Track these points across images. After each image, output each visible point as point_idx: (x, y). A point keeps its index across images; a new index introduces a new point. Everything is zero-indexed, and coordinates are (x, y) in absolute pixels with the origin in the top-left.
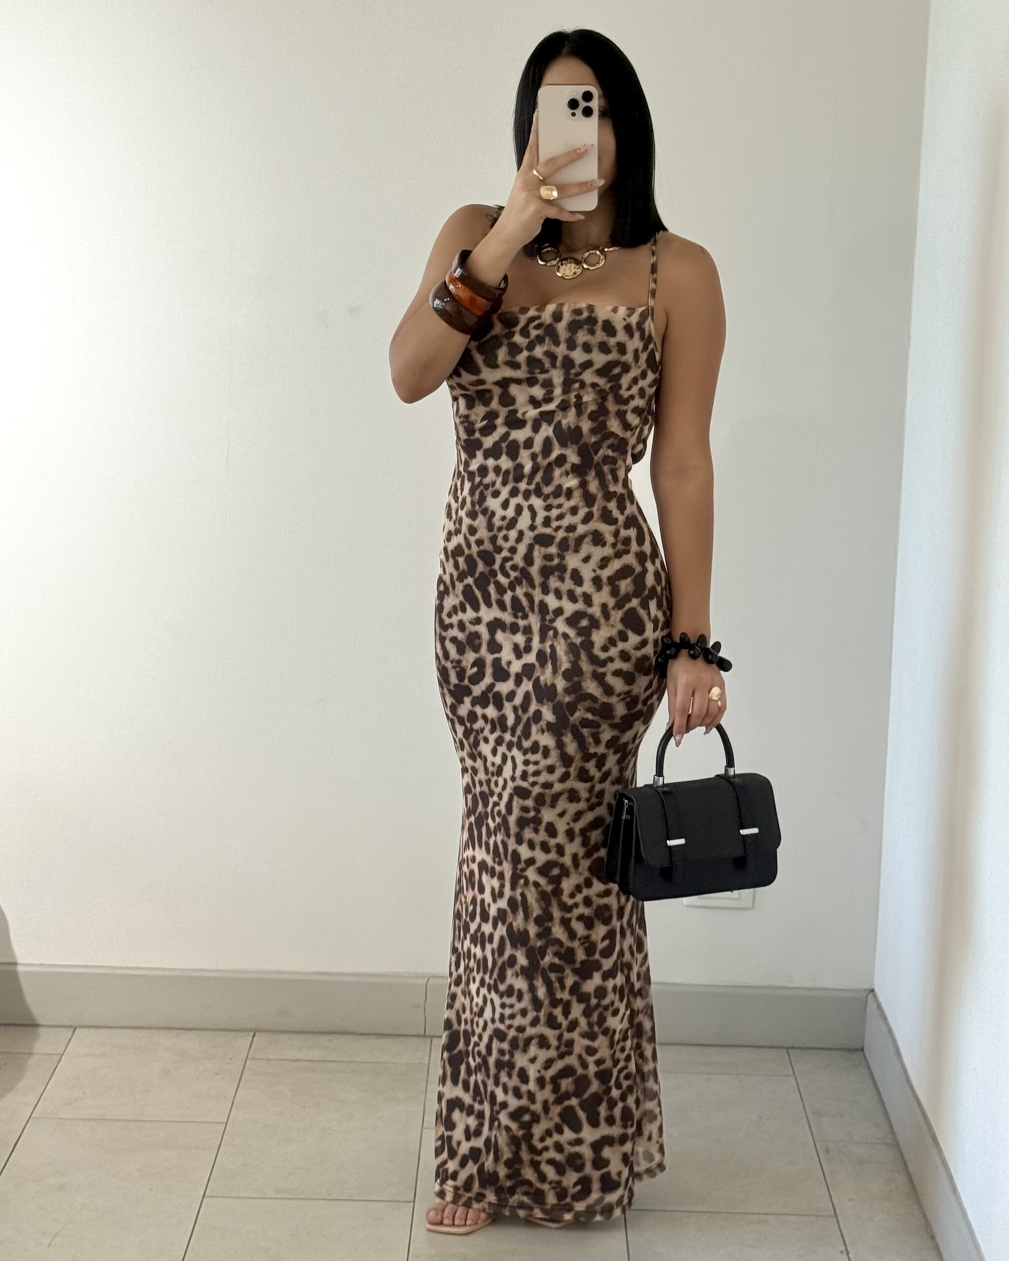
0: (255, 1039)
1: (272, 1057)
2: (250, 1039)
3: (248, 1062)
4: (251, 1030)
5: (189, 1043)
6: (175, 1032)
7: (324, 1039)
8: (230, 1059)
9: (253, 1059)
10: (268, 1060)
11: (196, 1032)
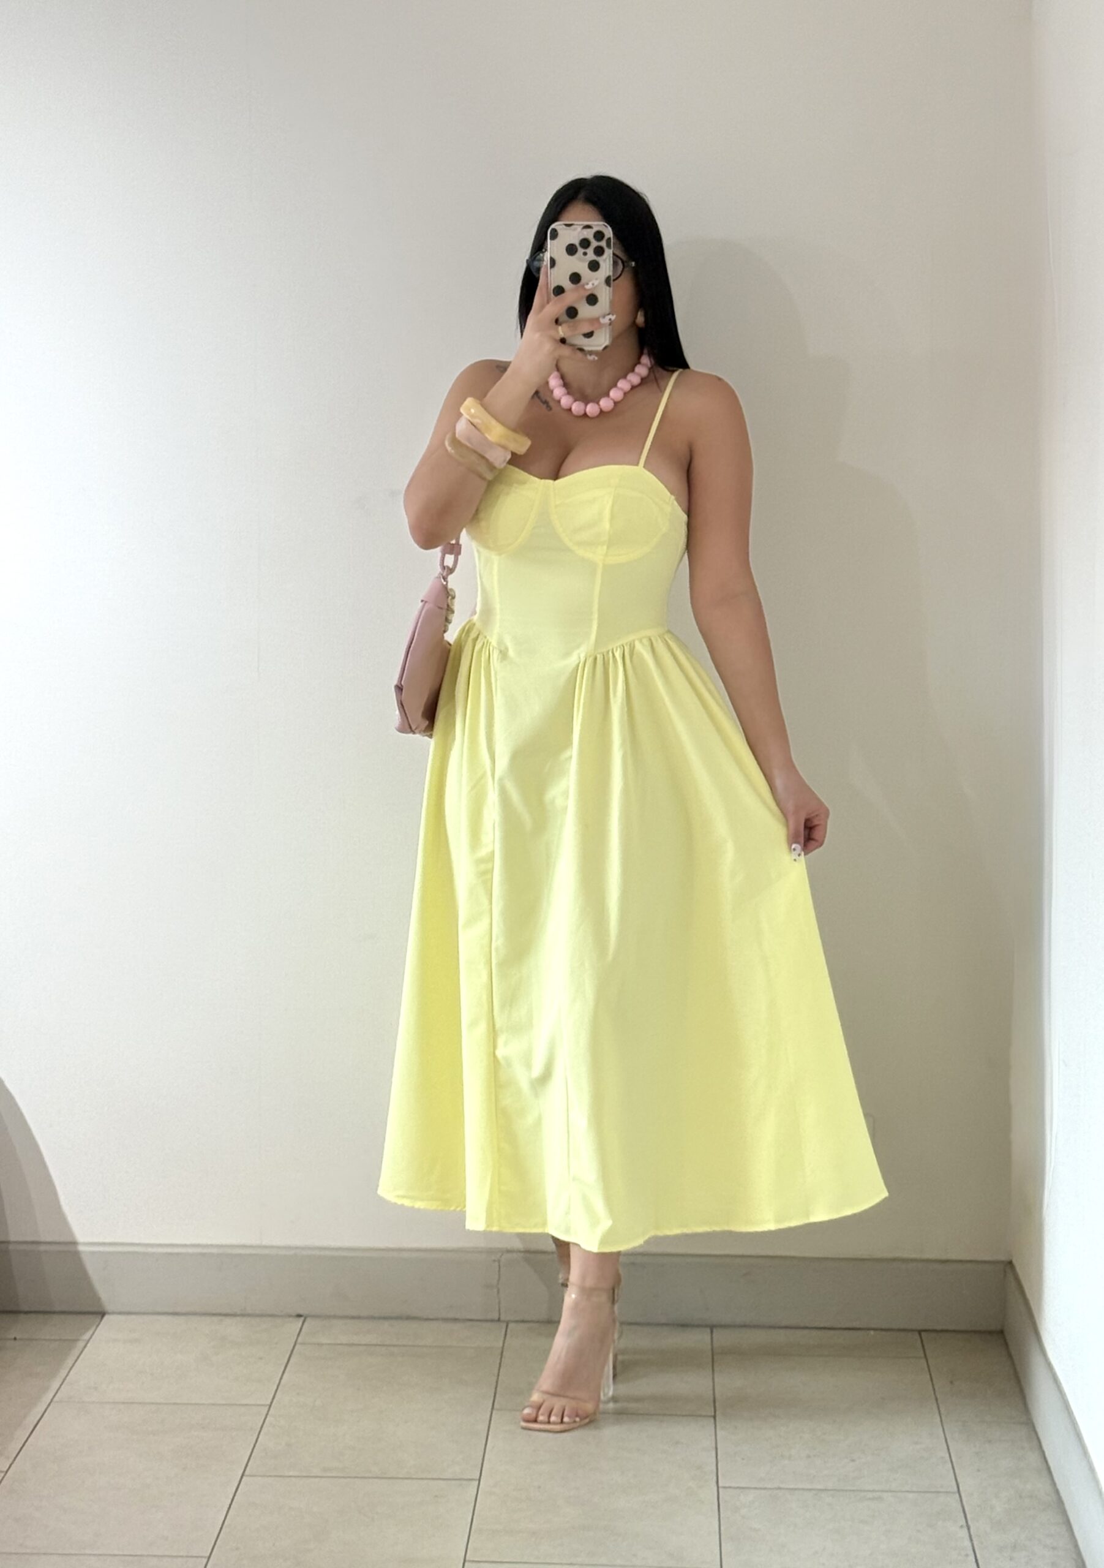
0: (306, 1324)
1: (324, 1340)
2: (301, 1323)
3: (297, 1347)
4: (299, 1316)
5: (232, 1328)
6: (215, 1319)
7: (386, 1325)
8: (276, 1343)
9: (301, 1344)
10: (320, 1345)
11: (238, 1318)
